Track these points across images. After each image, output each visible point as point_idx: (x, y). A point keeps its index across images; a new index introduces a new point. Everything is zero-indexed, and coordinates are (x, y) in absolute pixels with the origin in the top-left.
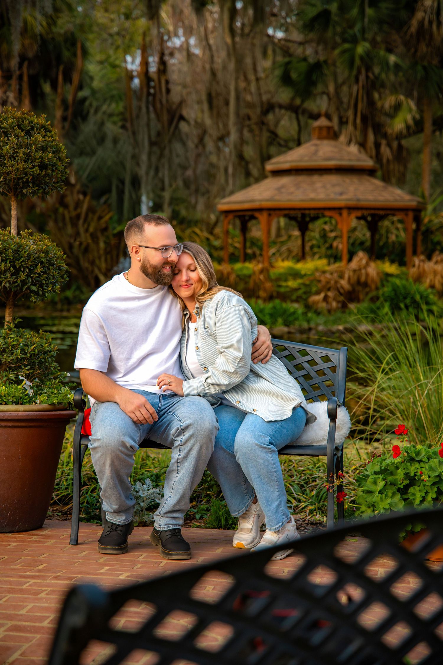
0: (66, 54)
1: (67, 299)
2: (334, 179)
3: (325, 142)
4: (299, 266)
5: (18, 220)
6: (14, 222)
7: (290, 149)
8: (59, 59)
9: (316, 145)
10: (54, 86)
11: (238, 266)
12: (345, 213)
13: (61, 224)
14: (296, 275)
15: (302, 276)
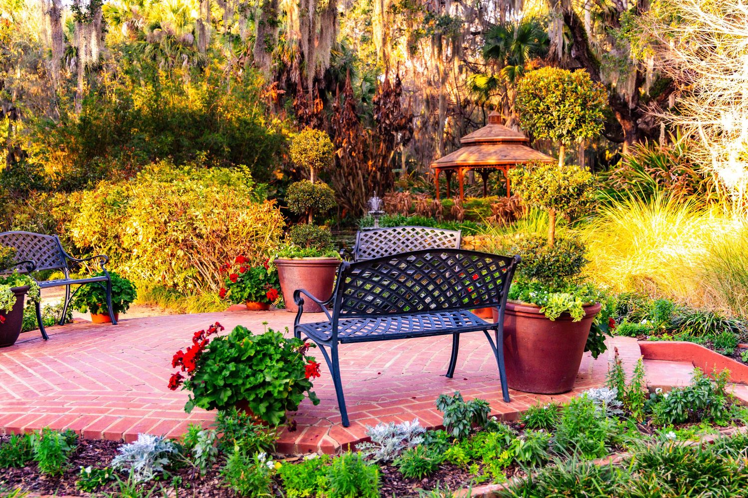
0: (341, 76)
1: (343, 223)
2: (500, 147)
3: (496, 125)
4: (480, 200)
5: (314, 176)
6: (312, 178)
7: (479, 128)
8: (337, 78)
9: (491, 127)
10: (334, 94)
11: (444, 200)
12: (508, 167)
13: (338, 178)
14: (479, 205)
15: (482, 206)
